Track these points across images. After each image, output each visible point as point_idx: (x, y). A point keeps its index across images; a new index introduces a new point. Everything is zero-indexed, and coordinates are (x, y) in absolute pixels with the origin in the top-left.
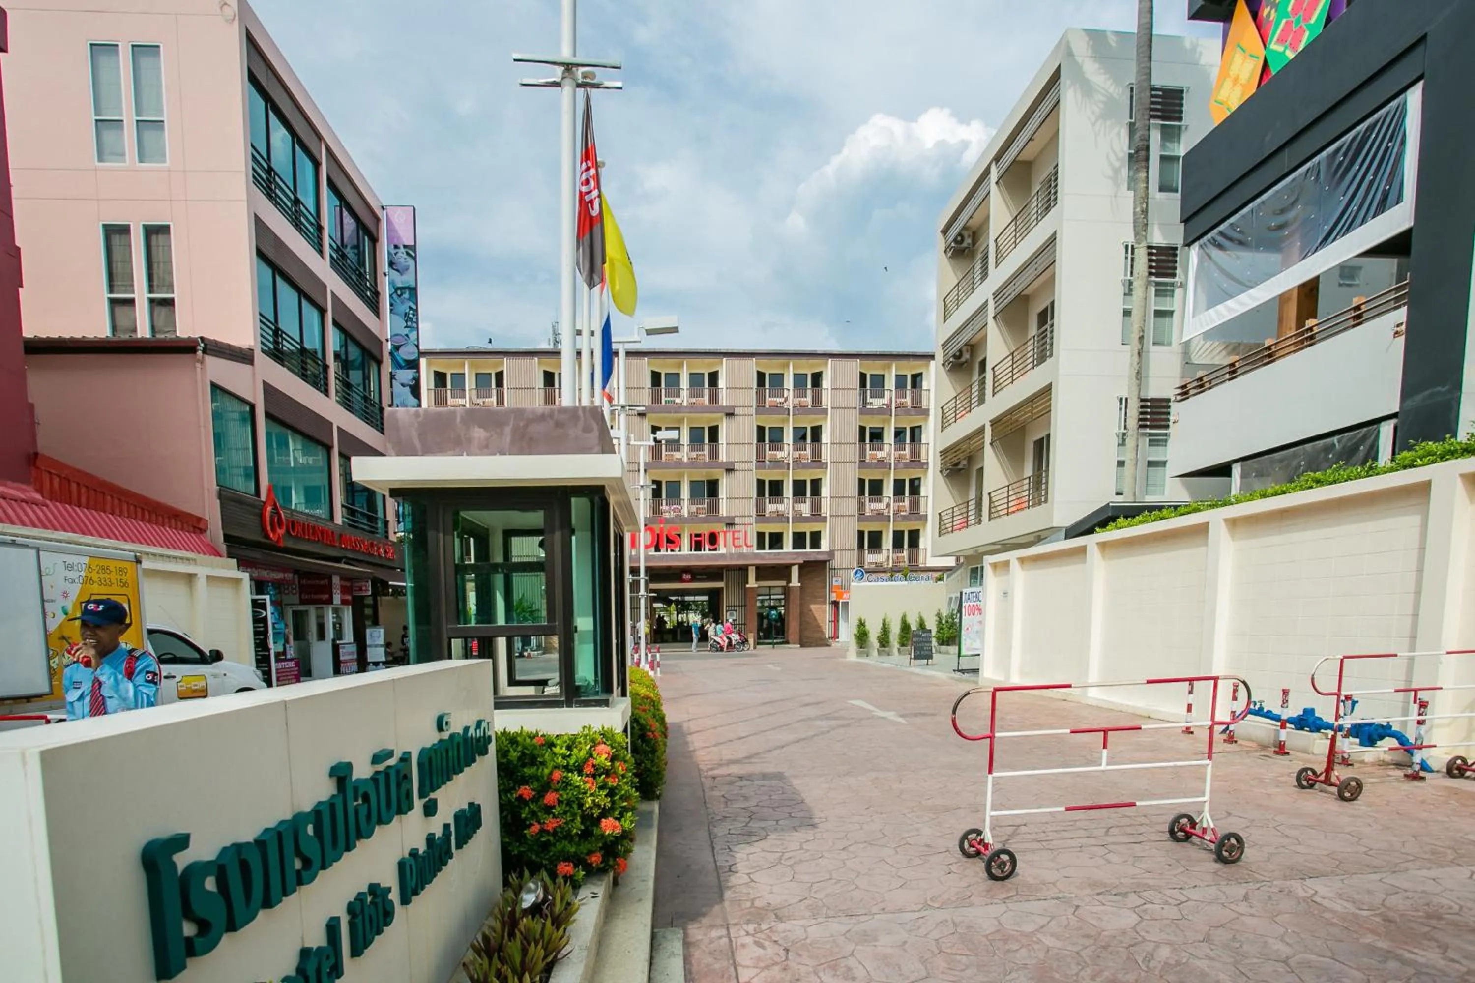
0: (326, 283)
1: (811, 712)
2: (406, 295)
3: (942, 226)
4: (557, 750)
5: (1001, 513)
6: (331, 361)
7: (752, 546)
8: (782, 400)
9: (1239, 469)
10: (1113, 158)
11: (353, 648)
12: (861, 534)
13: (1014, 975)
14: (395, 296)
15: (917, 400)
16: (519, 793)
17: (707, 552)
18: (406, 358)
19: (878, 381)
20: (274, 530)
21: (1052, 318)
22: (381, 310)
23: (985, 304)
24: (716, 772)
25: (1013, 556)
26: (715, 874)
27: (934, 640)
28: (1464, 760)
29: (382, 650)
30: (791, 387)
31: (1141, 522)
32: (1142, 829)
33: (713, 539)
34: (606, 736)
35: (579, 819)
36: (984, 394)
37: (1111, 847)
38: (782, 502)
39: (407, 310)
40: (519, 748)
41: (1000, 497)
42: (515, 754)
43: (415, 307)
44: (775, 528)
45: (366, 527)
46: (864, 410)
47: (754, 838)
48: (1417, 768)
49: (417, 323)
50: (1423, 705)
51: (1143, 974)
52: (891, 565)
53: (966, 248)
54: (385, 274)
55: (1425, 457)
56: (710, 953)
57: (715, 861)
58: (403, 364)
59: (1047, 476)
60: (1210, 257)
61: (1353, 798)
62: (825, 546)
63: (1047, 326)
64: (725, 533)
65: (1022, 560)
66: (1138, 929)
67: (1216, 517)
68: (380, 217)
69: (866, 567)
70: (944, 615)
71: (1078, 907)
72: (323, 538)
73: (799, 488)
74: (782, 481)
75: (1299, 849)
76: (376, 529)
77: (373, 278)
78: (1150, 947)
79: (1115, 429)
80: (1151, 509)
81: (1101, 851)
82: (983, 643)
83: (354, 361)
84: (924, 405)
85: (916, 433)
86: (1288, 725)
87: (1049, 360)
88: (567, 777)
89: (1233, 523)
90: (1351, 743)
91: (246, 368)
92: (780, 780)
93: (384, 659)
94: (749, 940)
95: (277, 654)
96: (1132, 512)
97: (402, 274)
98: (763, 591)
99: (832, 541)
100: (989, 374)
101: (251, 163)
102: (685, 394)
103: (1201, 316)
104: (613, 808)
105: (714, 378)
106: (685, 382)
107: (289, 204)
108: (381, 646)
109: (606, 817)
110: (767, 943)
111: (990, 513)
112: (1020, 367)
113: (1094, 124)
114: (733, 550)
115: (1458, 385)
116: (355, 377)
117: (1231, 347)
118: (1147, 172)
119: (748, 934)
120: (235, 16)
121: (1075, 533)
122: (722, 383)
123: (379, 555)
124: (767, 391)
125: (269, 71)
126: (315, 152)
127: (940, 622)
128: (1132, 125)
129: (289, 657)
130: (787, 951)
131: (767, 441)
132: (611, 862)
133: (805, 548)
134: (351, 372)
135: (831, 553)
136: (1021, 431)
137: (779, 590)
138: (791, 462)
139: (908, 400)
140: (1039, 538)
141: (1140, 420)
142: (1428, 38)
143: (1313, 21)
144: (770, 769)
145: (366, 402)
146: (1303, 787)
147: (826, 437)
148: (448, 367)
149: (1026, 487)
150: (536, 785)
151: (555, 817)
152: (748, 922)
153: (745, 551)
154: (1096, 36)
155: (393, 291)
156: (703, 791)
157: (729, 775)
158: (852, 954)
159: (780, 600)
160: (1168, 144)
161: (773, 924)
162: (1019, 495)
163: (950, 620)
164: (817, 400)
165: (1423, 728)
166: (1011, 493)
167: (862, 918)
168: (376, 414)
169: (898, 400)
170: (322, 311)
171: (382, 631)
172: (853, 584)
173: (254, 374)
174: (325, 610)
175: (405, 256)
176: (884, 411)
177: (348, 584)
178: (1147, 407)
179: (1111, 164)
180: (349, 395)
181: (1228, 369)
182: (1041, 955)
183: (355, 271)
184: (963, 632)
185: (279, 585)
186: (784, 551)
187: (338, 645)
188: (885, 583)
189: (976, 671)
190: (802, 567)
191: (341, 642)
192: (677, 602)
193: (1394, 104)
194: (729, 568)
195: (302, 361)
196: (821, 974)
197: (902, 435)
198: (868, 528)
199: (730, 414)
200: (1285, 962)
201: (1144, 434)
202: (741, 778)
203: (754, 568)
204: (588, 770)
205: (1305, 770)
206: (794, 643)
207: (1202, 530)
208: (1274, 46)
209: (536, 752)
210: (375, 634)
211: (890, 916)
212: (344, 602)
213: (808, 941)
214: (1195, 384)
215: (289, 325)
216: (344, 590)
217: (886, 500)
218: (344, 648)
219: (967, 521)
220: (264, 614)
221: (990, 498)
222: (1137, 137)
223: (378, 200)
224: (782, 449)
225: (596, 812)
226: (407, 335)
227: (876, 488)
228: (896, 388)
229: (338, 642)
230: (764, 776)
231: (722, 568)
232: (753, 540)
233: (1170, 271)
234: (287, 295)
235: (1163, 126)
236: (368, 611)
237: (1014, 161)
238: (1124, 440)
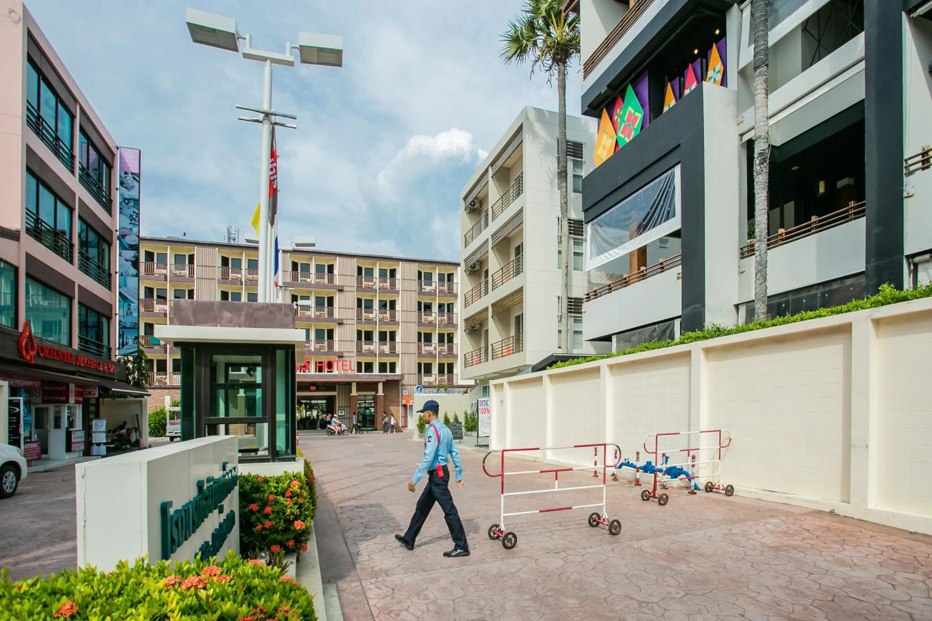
0: (75, 192)
1: (394, 470)
2: (132, 204)
3: (463, 196)
4: (271, 484)
5: (499, 356)
6: (76, 241)
7: (354, 370)
8: (372, 284)
9: (615, 338)
10: (550, 174)
11: (82, 434)
12: (420, 365)
13: (506, 591)
14: (123, 203)
15: (450, 288)
16: (250, 507)
17: (326, 373)
18: (129, 243)
19: (429, 276)
20: (28, 352)
21: (522, 252)
22: (113, 213)
23: (487, 241)
24: (343, 505)
25: (505, 380)
26: (350, 557)
27: (463, 428)
28: (711, 483)
29: (104, 435)
30: (378, 277)
31: (570, 365)
32: (569, 523)
33: (330, 365)
34: (296, 477)
35: (282, 521)
36: (488, 289)
37: (554, 532)
38: (372, 344)
39: (132, 213)
40: (250, 484)
41: (497, 346)
42: (248, 487)
43: (137, 212)
44: (368, 360)
45: (95, 352)
46: (421, 292)
47: (369, 538)
48: (693, 488)
49: (139, 222)
50: (693, 458)
51: (565, 585)
52: (437, 384)
53: (476, 209)
54: (117, 189)
55: (688, 339)
56: (353, 594)
57: (349, 551)
58: (127, 247)
59: (522, 337)
60: (597, 231)
61: (665, 504)
62: (398, 371)
63: (520, 256)
64: (338, 362)
65: (510, 383)
66: (564, 567)
67: (603, 363)
68: (115, 153)
69: (423, 384)
70: (469, 413)
71: (537, 560)
72: (64, 358)
73: (383, 336)
74: (372, 332)
75: (638, 527)
76: (103, 353)
77: (108, 190)
78: (568, 574)
79: (556, 313)
80: (573, 358)
81: (549, 534)
82: (490, 430)
83: (91, 242)
84: (455, 291)
85: (450, 307)
86: (640, 470)
87: (521, 274)
88: (277, 499)
89: (611, 367)
90: (667, 478)
91: (14, 243)
92: (380, 507)
93: (105, 441)
94: (372, 586)
95: (25, 438)
96: (564, 359)
97: (129, 190)
98: (360, 398)
99: (403, 368)
100: (490, 278)
101: (26, 112)
102: (313, 276)
103: (594, 259)
104: (301, 515)
105: (331, 268)
106: (313, 270)
107: (51, 140)
108: (104, 432)
109: (297, 520)
110: (382, 587)
111: (493, 356)
112: (507, 276)
113: (540, 155)
114: (342, 372)
115: (703, 305)
116: (93, 252)
117: (609, 276)
118: (567, 183)
119: (371, 583)
120: (20, 19)
121: (537, 369)
122: (336, 272)
123: (104, 371)
124: (363, 278)
125: (42, 57)
126: (73, 111)
127: (467, 417)
128: (558, 158)
129: (33, 440)
130: (393, 589)
131: (363, 307)
132: (298, 546)
133: (386, 372)
134: (90, 249)
135: (402, 376)
136: (508, 311)
137: (371, 398)
138: (378, 321)
139: (446, 288)
140: (519, 370)
141: (568, 309)
142: (681, 146)
143: (636, 126)
144: (374, 502)
145: (99, 269)
146: (644, 500)
147: (398, 307)
148: (156, 250)
149: (511, 342)
150: (260, 503)
151: (270, 520)
152: (371, 578)
153: (350, 373)
154: (539, 112)
155: (122, 200)
156: (336, 515)
157: (350, 506)
158: (427, 588)
159: (371, 403)
160: (576, 169)
161: (384, 578)
162: (508, 346)
163: (472, 417)
164: (393, 285)
165: (694, 468)
166: (504, 345)
167: (431, 572)
168: (106, 277)
169: (440, 288)
170: (71, 210)
171: (105, 422)
172: (416, 395)
173: (19, 247)
174: (62, 407)
175: (132, 179)
176: (432, 294)
177: (81, 390)
178: (571, 302)
179: (549, 176)
180: (87, 264)
181: (607, 288)
182: (519, 582)
183: (95, 185)
184: (480, 424)
185: (28, 390)
186: (374, 373)
187: (71, 432)
188: (434, 394)
189: (487, 446)
190: (384, 383)
191: (73, 429)
192: (306, 404)
193: (670, 172)
194: (340, 383)
195: (55, 240)
196: (412, 599)
197: (442, 307)
198: (424, 361)
199: (341, 291)
200: (625, 575)
201: (571, 316)
202: (357, 507)
203: (355, 383)
204: (288, 494)
205: (645, 491)
206: (381, 430)
207: (597, 370)
208: (620, 134)
209: (259, 485)
210: (100, 424)
211: (446, 570)
212: (77, 402)
213: (404, 584)
214: (593, 293)
215: (46, 217)
216: (78, 394)
217: (434, 345)
218: (75, 433)
219: (480, 360)
220: (18, 410)
221: (493, 347)
222: (561, 165)
223: (114, 142)
224: (372, 313)
225: (292, 518)
226: (131, 229)
227: (428, 338)
228: (439, 281)
229: (71, 429)
230: (371, 506)
231: (336, 383)
232: (355, 366)
233: (580, 233)
234: (47, 198)
235: (574, 160)
236: (92, 409)
237: (501, 167)
238: (561, 319)
